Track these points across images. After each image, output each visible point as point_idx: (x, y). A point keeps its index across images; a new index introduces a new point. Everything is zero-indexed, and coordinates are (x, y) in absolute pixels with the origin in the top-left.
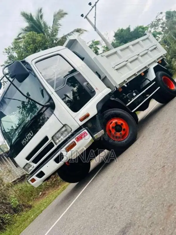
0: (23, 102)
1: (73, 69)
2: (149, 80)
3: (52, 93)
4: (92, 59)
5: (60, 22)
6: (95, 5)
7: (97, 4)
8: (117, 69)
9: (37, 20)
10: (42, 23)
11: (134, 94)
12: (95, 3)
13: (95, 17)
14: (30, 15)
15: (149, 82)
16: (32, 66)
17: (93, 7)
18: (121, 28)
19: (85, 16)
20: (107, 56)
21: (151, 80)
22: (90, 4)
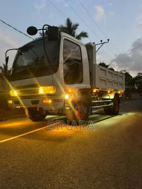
0: (38, 58)
1: (81, 60)
2: (109, 97)
3: (61, 63)
4: (93, 63)
5: (82, 38)
6: (103, 43)
7: (104, 44)
8: (100, 79)
9: (72, 28)
10: (73, 31)
11: (99, 99)
12: (103, 42)
13: (99, 49)
14: (70, 23)
15: (109, 98)
16: (62, 39)
17: (101, 43)
18: (105, 63)
19: (95, 44)
20: (101, 69)
21: (110, 98)
22: (101, 41)
